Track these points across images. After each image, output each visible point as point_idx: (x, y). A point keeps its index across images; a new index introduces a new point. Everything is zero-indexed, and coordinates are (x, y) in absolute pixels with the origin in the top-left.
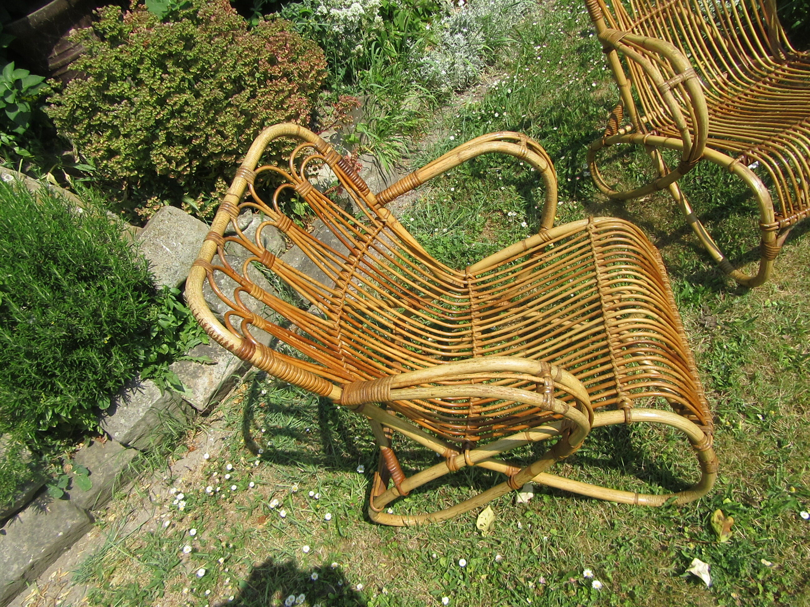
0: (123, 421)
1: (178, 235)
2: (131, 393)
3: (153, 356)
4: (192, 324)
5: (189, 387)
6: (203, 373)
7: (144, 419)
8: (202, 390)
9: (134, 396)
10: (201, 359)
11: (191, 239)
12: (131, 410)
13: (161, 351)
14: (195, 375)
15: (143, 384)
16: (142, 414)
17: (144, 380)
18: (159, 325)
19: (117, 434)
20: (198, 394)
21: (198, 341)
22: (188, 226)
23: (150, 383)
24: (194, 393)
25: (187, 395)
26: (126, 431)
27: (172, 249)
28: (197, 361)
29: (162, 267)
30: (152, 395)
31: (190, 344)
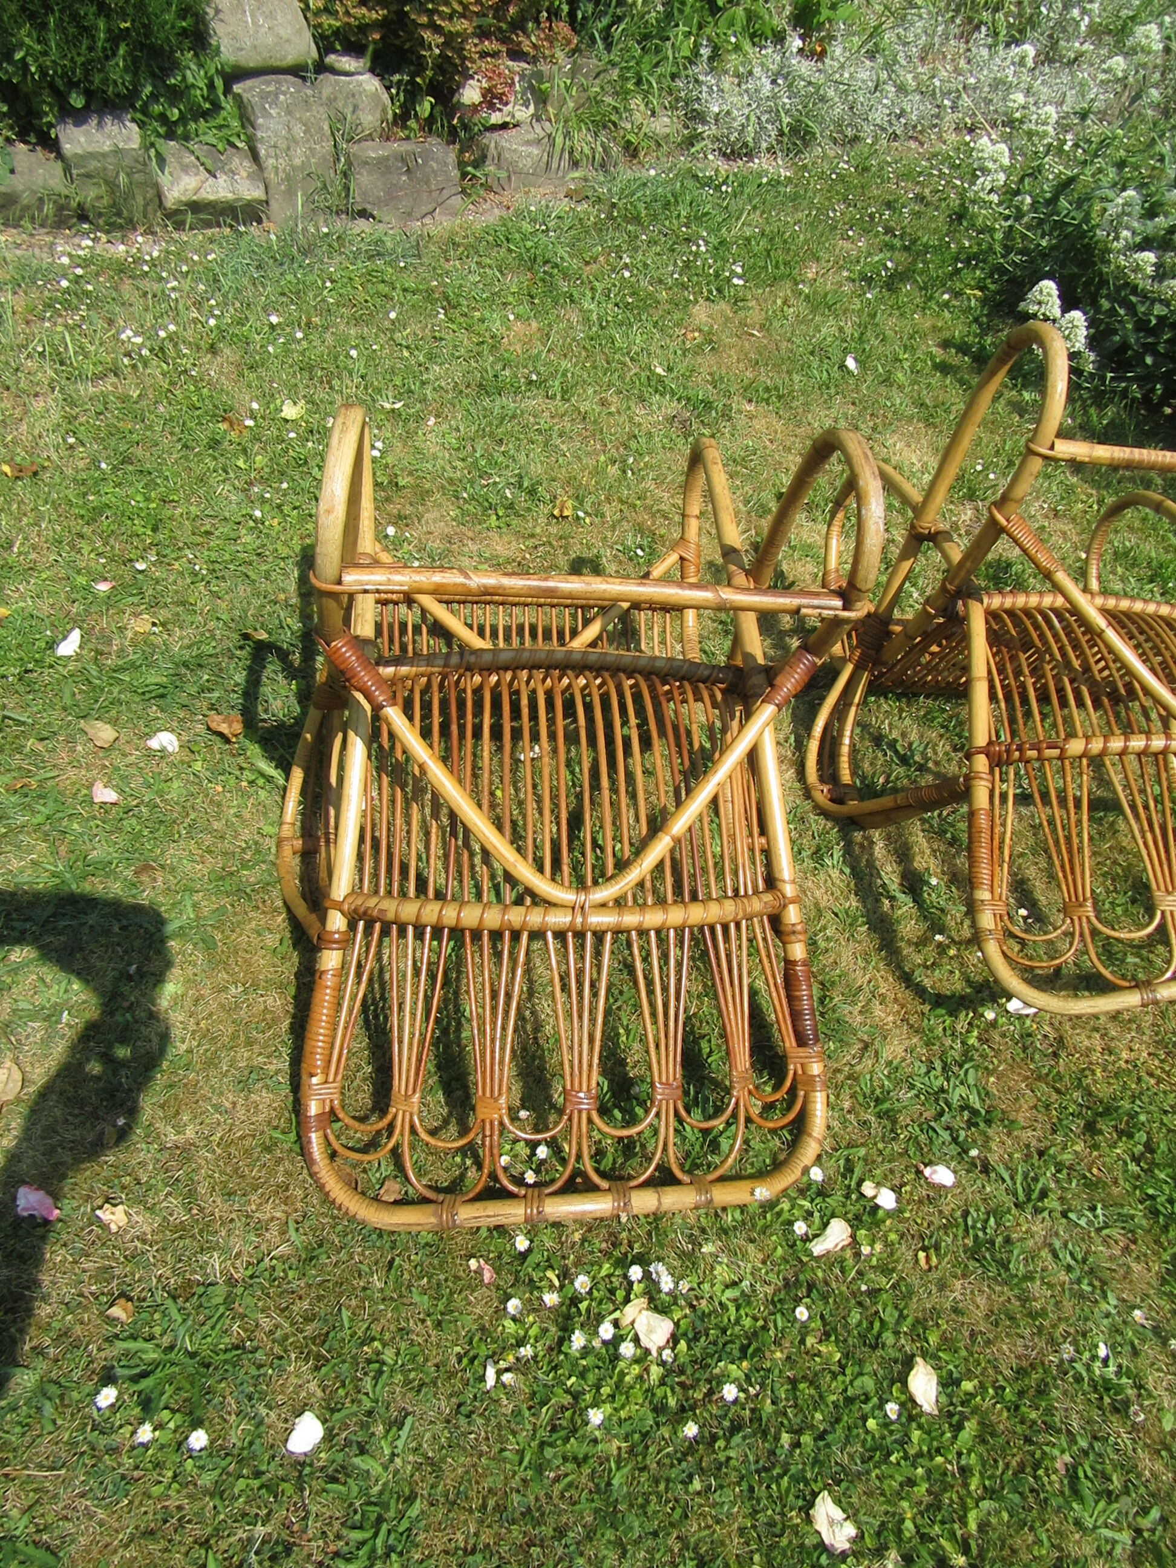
0: (82, 139)
1: (271, 16)
2: (109, 123)
3: (157, 109)
4: (219, 121)
5: (171, 174)
6: (196, 174)
7: (104, 155)
8: (182, 186)
9: (111, 126)
10: (203, 159)
11: (282, 32)
12: (98, 136)
13: (168, 113)
14: (185, 169)
15: (128, 123)
16: (106, 148)
17: (133, 120)
18: (184, 77)
19: (68, 146)
20: (175, 188)
21: (214, 141)
22: (289, 17)
23: (134, 127)
24: (172, 184)
25: (164, 180)
26: (80, 151)
27: (254, 23)
28: (198, 158)
29: (230, 29)
30: (129, 139)
31: (201, 138)
